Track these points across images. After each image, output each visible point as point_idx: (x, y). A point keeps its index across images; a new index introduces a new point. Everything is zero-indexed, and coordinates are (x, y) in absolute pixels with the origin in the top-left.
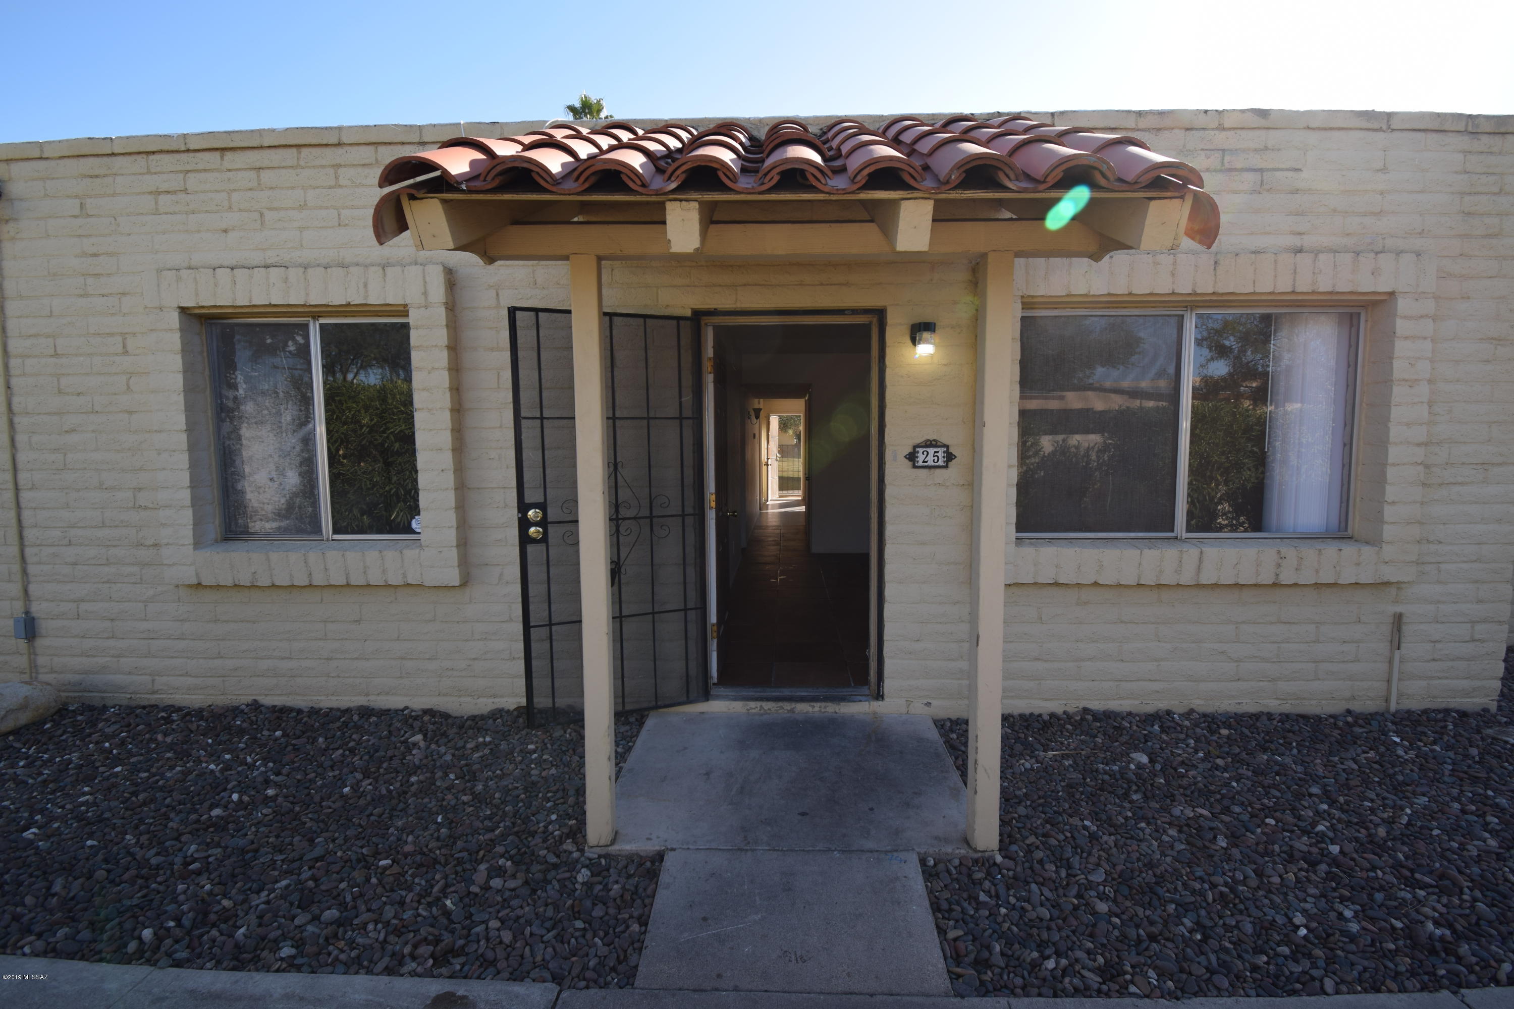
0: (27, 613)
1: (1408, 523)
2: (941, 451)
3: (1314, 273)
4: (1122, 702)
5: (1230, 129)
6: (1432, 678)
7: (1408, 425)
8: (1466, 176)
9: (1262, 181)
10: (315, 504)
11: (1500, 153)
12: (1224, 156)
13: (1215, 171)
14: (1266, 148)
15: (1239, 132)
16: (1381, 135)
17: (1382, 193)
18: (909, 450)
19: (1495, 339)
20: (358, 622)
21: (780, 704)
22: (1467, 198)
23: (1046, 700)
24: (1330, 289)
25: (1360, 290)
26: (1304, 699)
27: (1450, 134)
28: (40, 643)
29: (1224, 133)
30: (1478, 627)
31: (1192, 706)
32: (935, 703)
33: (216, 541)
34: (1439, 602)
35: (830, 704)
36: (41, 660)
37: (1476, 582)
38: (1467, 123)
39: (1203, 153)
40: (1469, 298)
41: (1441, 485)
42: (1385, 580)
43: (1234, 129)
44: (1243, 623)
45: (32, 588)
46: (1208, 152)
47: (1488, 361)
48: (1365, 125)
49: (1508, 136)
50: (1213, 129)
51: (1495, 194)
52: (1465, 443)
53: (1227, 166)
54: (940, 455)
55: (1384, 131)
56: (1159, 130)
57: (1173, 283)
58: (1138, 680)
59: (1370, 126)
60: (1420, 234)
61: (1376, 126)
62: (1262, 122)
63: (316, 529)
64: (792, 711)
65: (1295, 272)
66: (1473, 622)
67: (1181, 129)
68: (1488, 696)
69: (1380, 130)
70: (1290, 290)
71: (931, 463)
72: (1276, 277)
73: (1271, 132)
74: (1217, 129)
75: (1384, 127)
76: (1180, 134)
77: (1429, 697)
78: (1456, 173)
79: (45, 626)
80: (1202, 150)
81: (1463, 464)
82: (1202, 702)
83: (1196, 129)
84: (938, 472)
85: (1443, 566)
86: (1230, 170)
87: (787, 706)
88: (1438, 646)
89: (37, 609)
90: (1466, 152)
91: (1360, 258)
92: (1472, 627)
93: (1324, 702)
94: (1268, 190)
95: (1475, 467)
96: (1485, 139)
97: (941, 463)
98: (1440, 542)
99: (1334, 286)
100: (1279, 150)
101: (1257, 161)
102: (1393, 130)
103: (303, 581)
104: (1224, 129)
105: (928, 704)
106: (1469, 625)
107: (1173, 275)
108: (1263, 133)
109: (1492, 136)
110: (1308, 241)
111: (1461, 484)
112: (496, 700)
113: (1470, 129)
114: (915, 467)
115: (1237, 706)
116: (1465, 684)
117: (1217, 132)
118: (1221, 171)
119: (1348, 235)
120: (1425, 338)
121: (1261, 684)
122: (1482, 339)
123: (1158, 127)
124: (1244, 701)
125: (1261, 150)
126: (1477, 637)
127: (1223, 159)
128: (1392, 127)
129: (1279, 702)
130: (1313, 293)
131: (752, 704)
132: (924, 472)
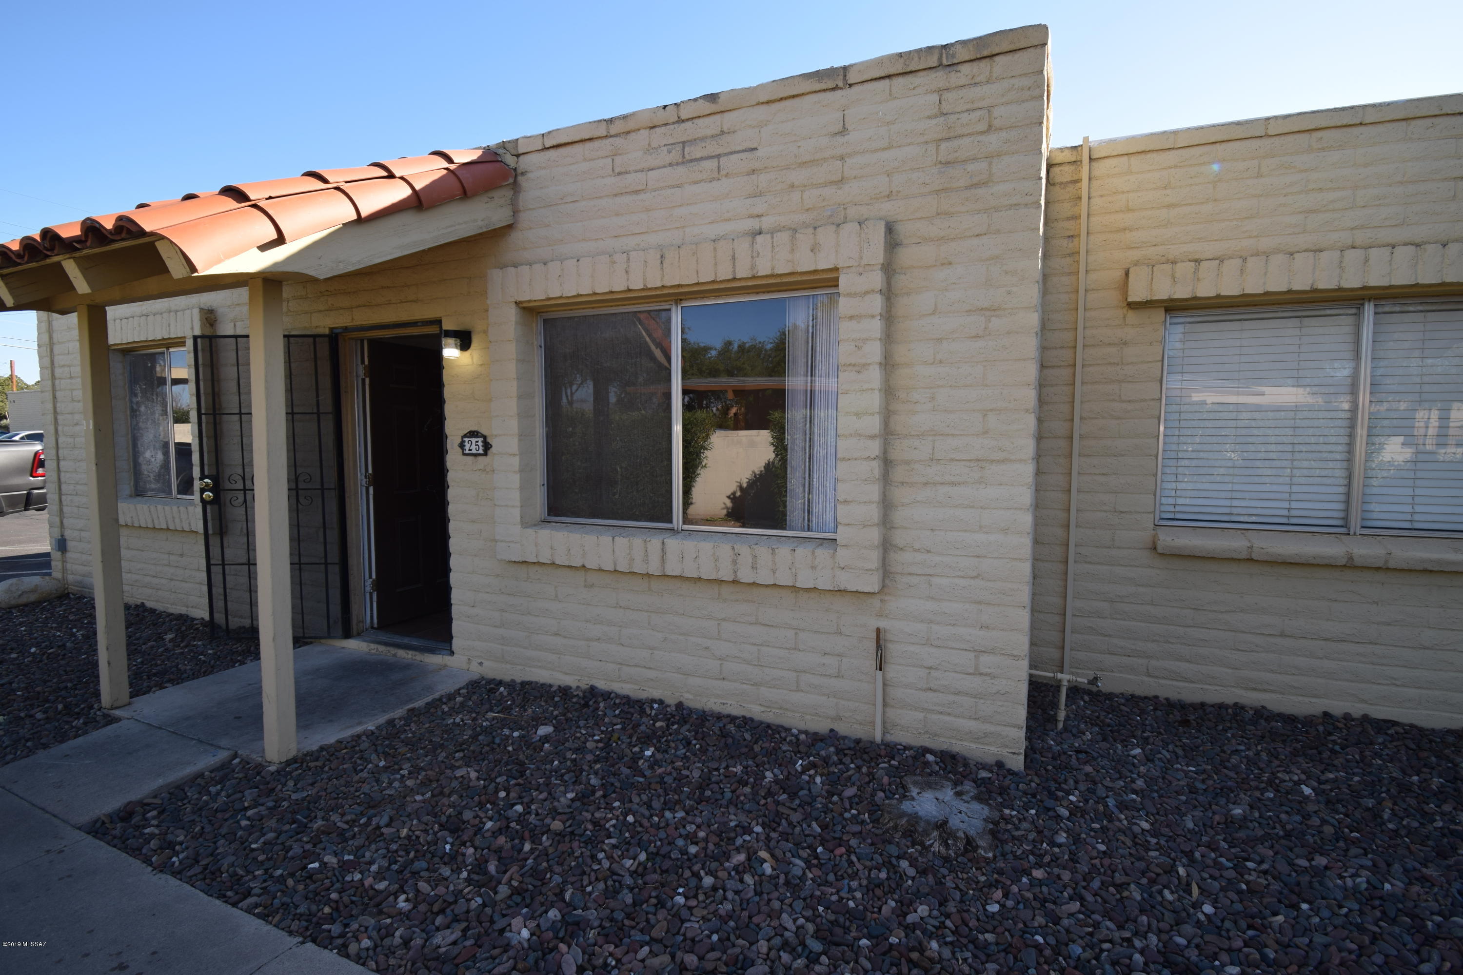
0: (62, 536)
1: (865, 526)
2: (480, 440)
3: (752, 257)
4: (624, 685)
5: (688, 120)
6: (932, 711)
7: (857, 415)
8: (942, 119)
9: (719, 167)
10: (169, 474)
11: (988, 82)
12: (684, 148)
13: (677, 164)
14: (722, 133)
15: (696, 121)
16: (839, 93)
17: (842, 158)
18: (459, 440)
19: (986, 309)
20: (182, 555)
21: (388, 648)
22: (944, 146)
23: (566, 674)
24: (769, 272)
25: (800, 270)
26: (786, 709)
27: (921, 74)
28: (69, 555)
29: (683, 125)
30: (984, 658)
31: (682, 699)
32: (486, 663)
33: (131, 496)
34: (931, 622)
35: (417, 653)
36: (69, 566)
37: (980, 603)
38: (941, 55)
39: (665, 149)
40: (950, 264)
41: (926, 484)
42: (842, 588)
43: (692, 118)
44: (723, 620)
45: (65, 521)
46: (670, 147)
47: (977, 337)
48: (818, 86)
49: (997, 59)
50: (674, 123)
51: (982, 133)
52: (953, 435)
53: (687, 157)
54: (480, 444)
55: (842, 89)
56: (628, 133)
57: (628, 280)
58: (636, 666)
59: (823, 86)
60: (888, 196)
61: (831, 85)
62: (713, 108)
63: (170, 492)
64: (395, 655)
65: (734, 258)
66: (979, 652)
67: (645, 128)
68: (1007, 746)
69: (836, 88)
70: (730, 277)
71: (474, 451)
72: (716, 264)
73: (726, 114)
74: (677, 122)
75: (841, 84)
76: (645, 133)
77: (927, 732)
78: (929, 117)
79: (70, 544)
80: (665, 145)
81: (952, 460)
82: (691, 697)
83: (659, 126)
84: (480, 458)
85: (936, 580)
86: (691, 161)
87: (393, 651)
88: (934, 674)
89: (68, 534)
90: (940, 91)
91: (797, 235)
92: (977, 657)
93: (808, 717)
94: (727, 175)
95: (968, 464)
96: (965, 69)
97: (481, 451)
98: (929, 552)
99: (773, 269)
100: (734, 132)
101: (712, 148)
102: (851, 85)
103: (165, 527)
104: (683, 121)
105: (481, 664)
106: (972, 655)
107: (627, 272)
108: (717, 117)
109: (975, 64)
110: (767, 222)
111: (953, 484)
112: (243, 620)
113: (945, 62)
114: (464, 454)
115: (722, 706)
116: (972, 725)
117: (676, 126)
118: (683, 163)
119: (807, 210)
120: (873, 317)
121: (744, 686)
122: (970, 311)
123: (626, 130)
124: (730, 702)
125: (717, 135)
126: (984, 670)
127: (683, 152)
128: (849, 82)
129: (763, 709)
130: (754, 277)
131: (373, 646)
132: (470, 458)
